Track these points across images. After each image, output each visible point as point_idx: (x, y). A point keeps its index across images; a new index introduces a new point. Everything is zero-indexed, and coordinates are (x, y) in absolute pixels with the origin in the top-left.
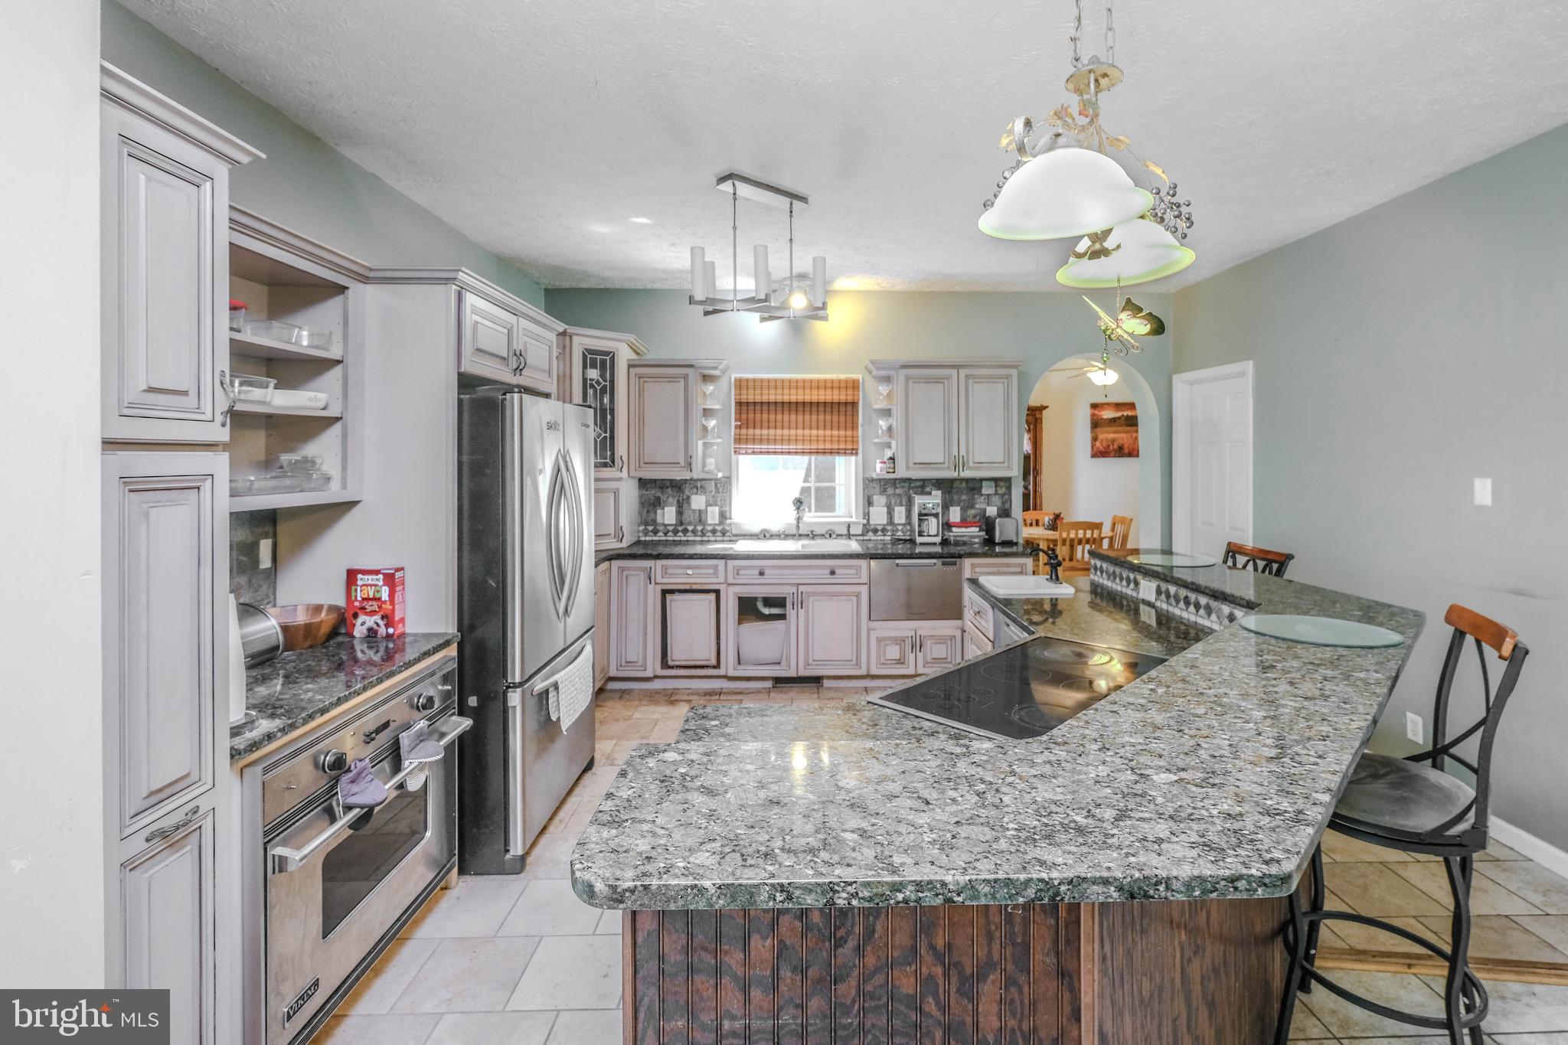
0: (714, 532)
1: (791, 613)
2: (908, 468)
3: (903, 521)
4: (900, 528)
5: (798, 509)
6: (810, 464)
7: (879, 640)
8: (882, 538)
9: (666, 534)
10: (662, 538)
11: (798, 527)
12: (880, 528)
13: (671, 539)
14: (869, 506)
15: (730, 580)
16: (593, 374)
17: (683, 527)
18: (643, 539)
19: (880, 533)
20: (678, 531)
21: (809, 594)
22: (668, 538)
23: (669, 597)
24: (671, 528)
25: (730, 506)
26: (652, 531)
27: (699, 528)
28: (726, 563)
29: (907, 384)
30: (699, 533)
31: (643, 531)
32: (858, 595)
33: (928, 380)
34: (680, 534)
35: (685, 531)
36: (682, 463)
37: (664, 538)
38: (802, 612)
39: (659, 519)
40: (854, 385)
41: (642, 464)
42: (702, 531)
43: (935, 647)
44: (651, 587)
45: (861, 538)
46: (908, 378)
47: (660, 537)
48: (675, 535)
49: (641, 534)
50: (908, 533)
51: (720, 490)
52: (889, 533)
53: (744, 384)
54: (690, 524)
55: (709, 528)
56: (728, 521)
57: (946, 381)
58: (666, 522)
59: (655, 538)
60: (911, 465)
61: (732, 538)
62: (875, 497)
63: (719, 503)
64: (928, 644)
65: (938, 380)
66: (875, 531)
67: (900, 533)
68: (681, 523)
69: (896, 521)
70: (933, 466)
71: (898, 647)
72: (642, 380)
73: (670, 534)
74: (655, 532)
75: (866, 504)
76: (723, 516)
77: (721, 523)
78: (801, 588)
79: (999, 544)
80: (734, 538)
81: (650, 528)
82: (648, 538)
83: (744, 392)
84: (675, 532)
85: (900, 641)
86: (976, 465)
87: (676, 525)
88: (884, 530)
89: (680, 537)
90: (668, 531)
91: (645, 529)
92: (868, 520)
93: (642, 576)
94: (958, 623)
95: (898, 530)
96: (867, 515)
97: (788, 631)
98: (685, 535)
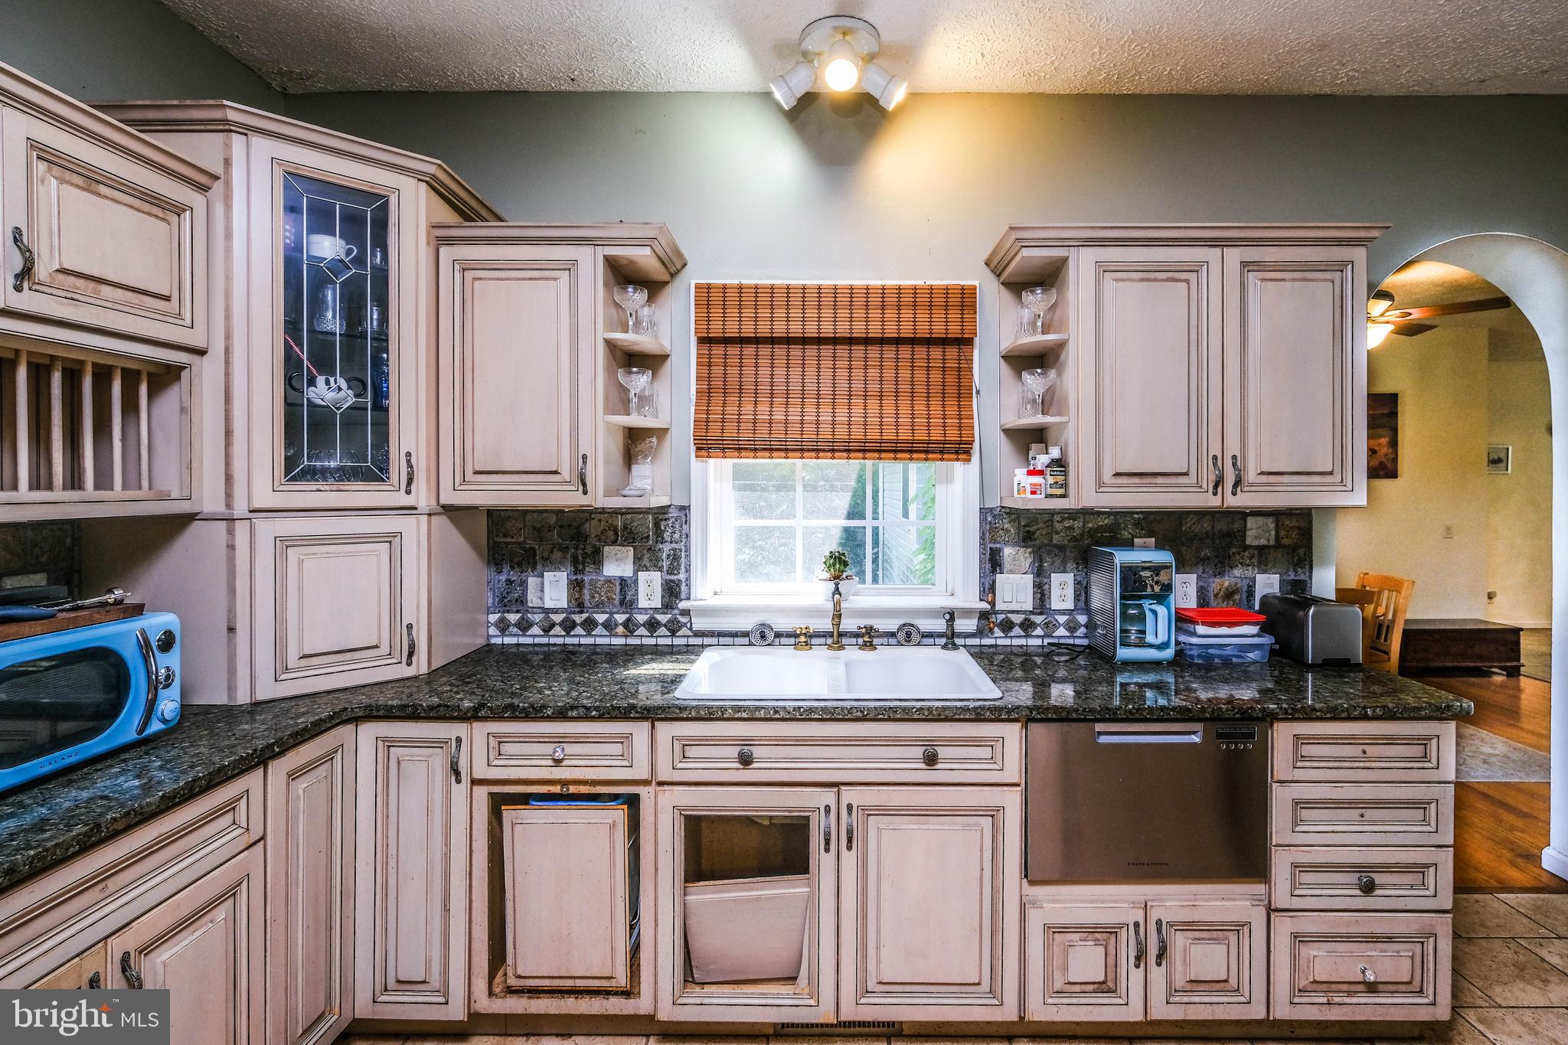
0: (652, 626)
1: (823, 862)
2: (1100, 484)
3: (1069, 605)
4: (1062, 619)
5: (837, 578)
6: (861, 480)
7: (1053, 930)
8: (1023, 641)
9: (547, 630)
10: (537, 640)
11: (838, 616)
12: (1017, 619)
13: (560, 641)
14: (994, 571)
15: (664, 773)
16: (328, 247)
17: (585, 616)
18: (498, 641)
19: (1017, 631)
20: (574, 625)
21: (869, 812)
22: (553, 641)
23: (509, 814)
24: (558, 618)
25: (688, 571)
26: (518, 625)
27: (620, 618)
28: (653, 727)
29: (1098, 283)
30: (620, 630)
31: (497, 625)
32: (994, 813)
33: (1149, 273)
34: (579, 630)
35: (590, 625)
36: (566, 474)
37: (545, 640)
38: (849, 859)
39: (532, 599)
40: (965, 300)
41: (469, 476)
42: (626, 624)
43: (1197, 950)
44: (460, 791)
45: (976, 641)
46: (1103, 269)
47: (535, 636)
48: (568, 634)
49: (493, 631)
50: (1082, 631)
51: (667, 536)
52: (1039, 631)
53: (717, 297)
54: (599, 606)
55: (642, 618)
56: (683, 605)
57: (1192, 277)
58: (548, 604)
59: (523, 640)
60: (1107, 477)
61: (693, 641)
62: (1008, 552)
63: (665, 564)
64: (1179, 941)
65: (1173, 273)
66: (1007, 626)
67: (1062, 632)
68: (581, 607)
69: (1056, 604)
70: (1160, 480)
71: (1102, 949)
72: (469, 275)
73: (557, 630)
74: (524, 626)
75: (988, 566)
76: (672, 592)
77: (667, 606)
78: (849, 795)
79: (1312, 667)
80: (698, 641)
81: (513, 618)
82: (508, 640)
83: (716, 312)
84: (569, 626)
85: (1104, 933)
86: (1265, 479)
87: (568, 611)
88: (1027, 626)
89: (579, 638)
90: (553, 625)
91: (502, 620)
92: (993, 603)
93: (438, 760)
94: (1260, 889)
95: (1056, 626)
96: (988, 590)
97: (812, 904)
98: (589, 634)
